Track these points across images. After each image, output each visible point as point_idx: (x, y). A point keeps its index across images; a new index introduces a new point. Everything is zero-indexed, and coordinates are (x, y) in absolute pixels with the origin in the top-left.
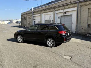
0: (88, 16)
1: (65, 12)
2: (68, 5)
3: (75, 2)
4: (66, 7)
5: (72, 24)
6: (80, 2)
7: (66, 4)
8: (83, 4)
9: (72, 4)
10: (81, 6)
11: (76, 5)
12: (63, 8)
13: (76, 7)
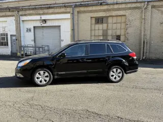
1: (45, 21)
3: (67, 5)
4: (46, 11)
5: (62, 42)
6: (76, 6)
7: (47, 6)
8: (82, 9)
9: (60, 7)
10: (78, 12)
11: (68, 10)
12: (41, 12)
13: (69, 13)
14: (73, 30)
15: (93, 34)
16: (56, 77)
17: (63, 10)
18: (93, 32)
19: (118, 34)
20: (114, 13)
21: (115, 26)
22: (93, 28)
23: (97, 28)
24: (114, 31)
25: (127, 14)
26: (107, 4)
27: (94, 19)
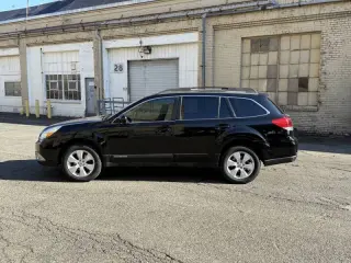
0: (242, 66)
1: (149, 49)
2: (162, 21)
3: (192, 13)
4: (151, 28)
6: (211, 15)
7: (152, 18)
8: (223, 20)
9: (179, 19)
10: (216, 28)
11: (195, 23)
12: (141, 30)
13: (196, 30)
14: (203, 66)
15: (246, 75)
16: (108, 164)
17: (183, 24)
18: (246, 71)
19: (303, 74)
20: (294, 28)
21: (295, 56)
22: (246, 62)
23: (254, 62)
24: (294, 68)
25: (324, 29)
26: (279, 8)
27: (249, 41)
